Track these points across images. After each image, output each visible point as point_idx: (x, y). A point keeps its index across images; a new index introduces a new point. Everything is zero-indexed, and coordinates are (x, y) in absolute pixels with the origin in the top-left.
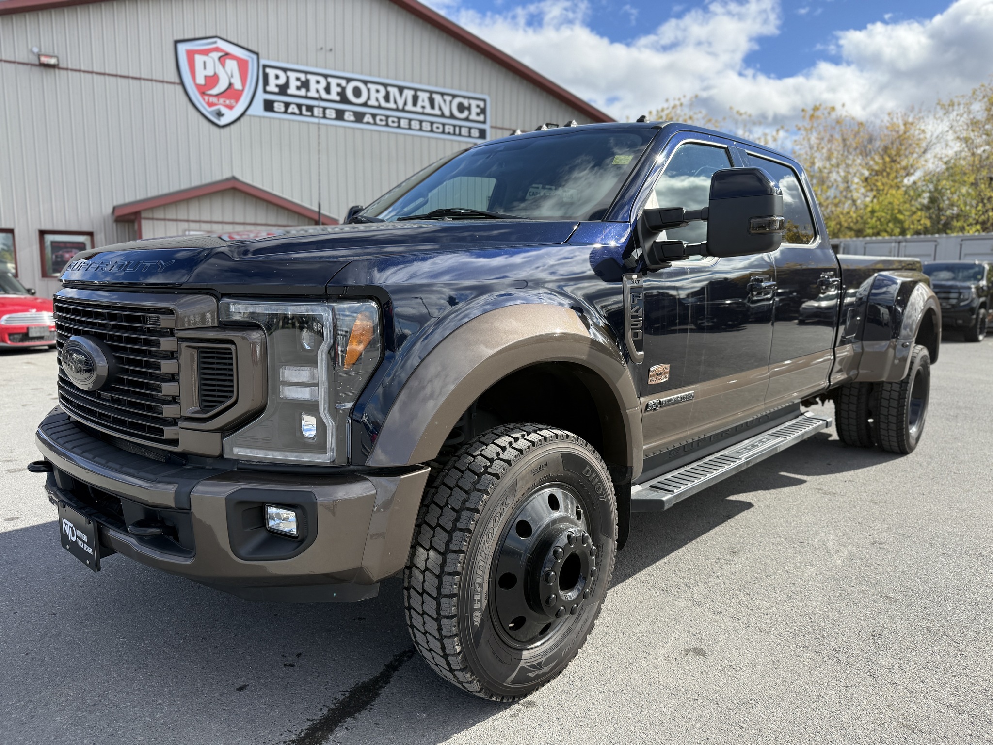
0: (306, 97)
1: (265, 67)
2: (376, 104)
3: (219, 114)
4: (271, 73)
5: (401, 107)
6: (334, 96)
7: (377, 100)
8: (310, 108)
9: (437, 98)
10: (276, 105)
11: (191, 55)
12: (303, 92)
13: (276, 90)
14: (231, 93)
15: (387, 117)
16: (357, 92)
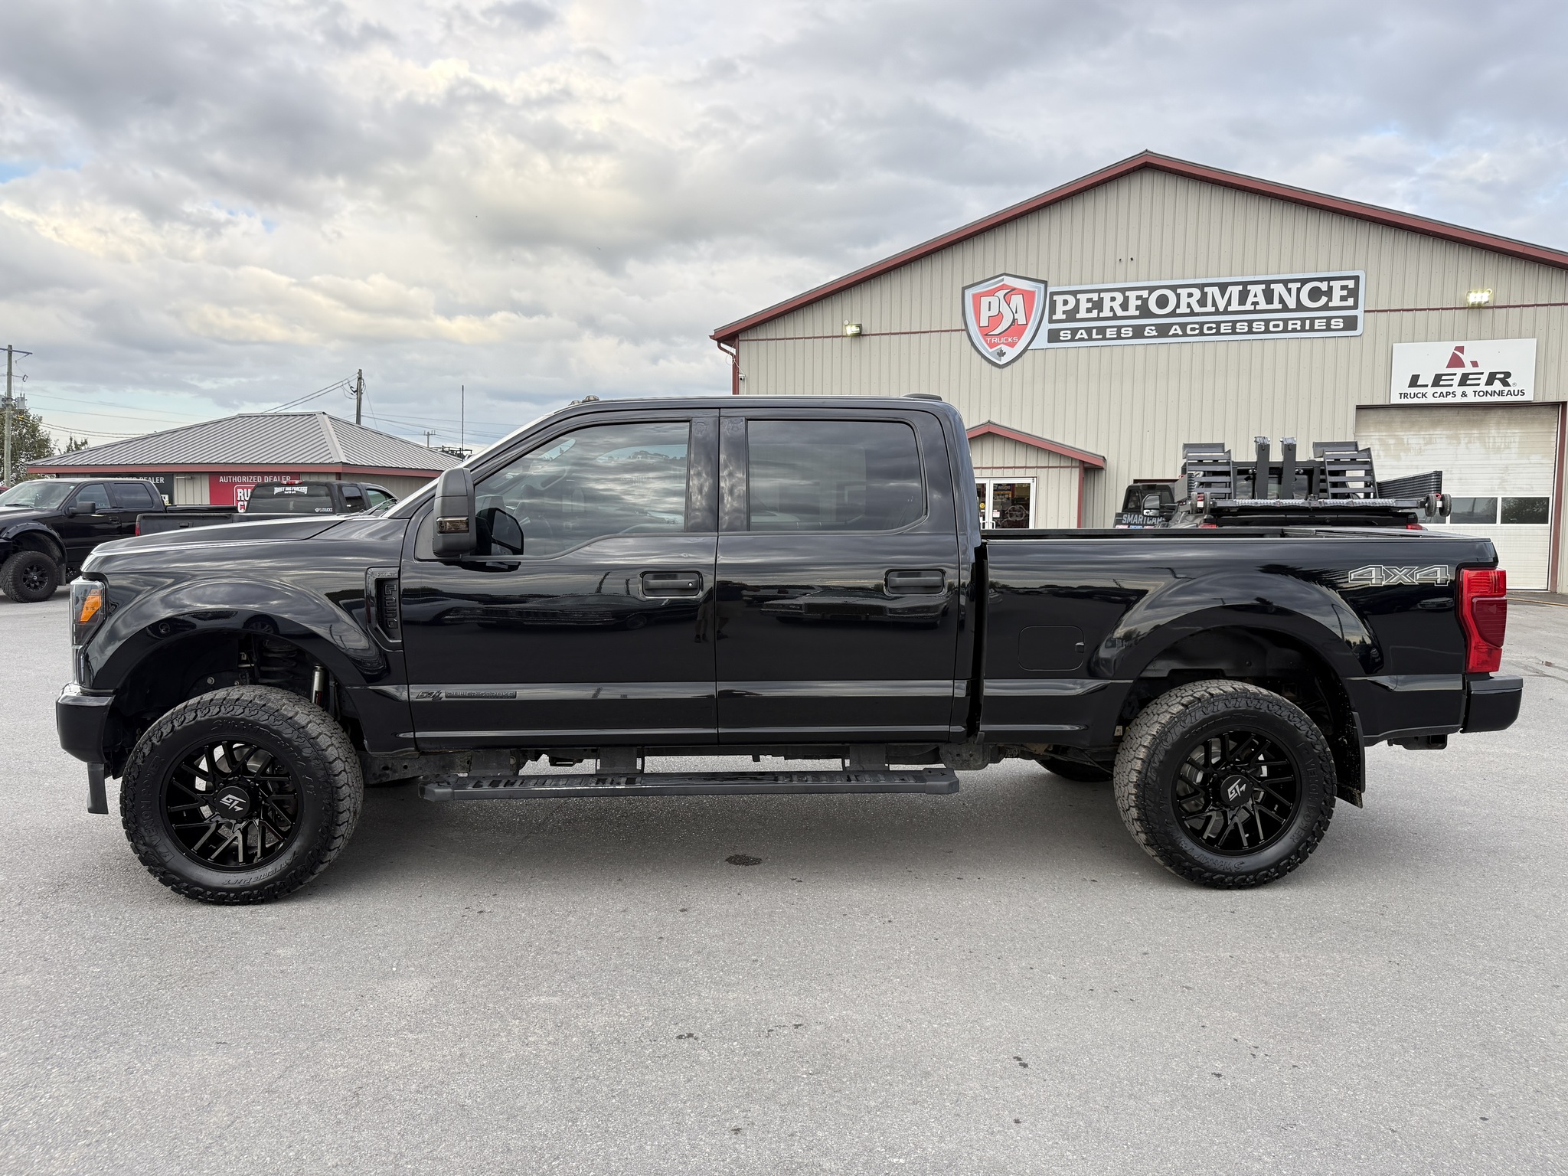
0: (1098, 319)
1: (1053, 294)
2: (1188, 311)
3: (1001, 354)
4: (1059, 299)
5: (1221, 309)
6: (1132, 311)
7: (1189, 305)
8: (1102, 331)
9: (1278, 289)
10: (1062, 333)
11: (977, 298)
12: (1094, 314)
13: (1064, 317)
14: (1016, 329)
15: (1202, 324)
16: (1162, 302)
